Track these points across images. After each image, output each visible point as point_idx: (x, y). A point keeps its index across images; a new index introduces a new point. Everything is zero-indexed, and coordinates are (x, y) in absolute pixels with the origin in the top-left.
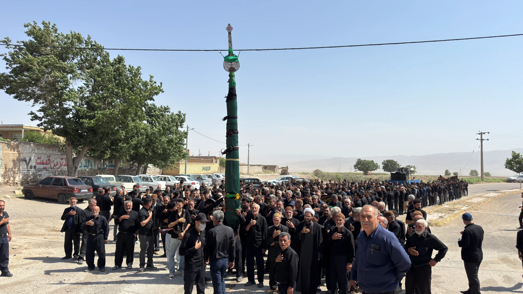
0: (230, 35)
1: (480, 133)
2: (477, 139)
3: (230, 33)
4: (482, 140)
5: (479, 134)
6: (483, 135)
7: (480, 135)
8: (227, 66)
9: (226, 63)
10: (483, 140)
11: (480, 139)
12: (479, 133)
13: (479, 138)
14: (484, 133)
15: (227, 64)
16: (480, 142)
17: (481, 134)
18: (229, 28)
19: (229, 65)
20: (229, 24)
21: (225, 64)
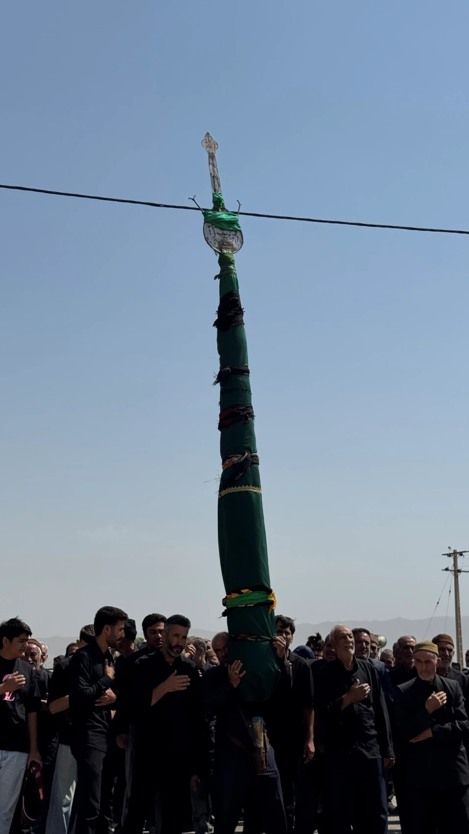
0: (213, 160)
1: (452, 552)
2: (447, 569)
3: (212, 157)
4: (457, 572)
5: (449, 555)
6: (459, 558)
7: (451, 559)
8: (213, 236)
9: (209, 227)
10: (459, 571)
11: (453, 569)
12: (448, 552)
13: (451, 567)
14: (461, 554)
15: (212, 232)
16: (451, 576)
17: (455, 555)
18: (209, 143)
19: (218, 234)
20: (208, 134)
21: (208, 229)
